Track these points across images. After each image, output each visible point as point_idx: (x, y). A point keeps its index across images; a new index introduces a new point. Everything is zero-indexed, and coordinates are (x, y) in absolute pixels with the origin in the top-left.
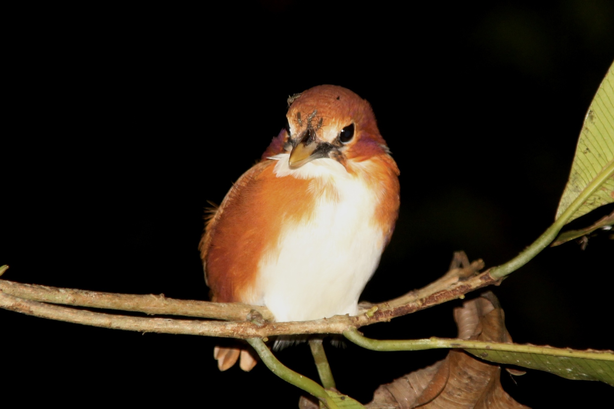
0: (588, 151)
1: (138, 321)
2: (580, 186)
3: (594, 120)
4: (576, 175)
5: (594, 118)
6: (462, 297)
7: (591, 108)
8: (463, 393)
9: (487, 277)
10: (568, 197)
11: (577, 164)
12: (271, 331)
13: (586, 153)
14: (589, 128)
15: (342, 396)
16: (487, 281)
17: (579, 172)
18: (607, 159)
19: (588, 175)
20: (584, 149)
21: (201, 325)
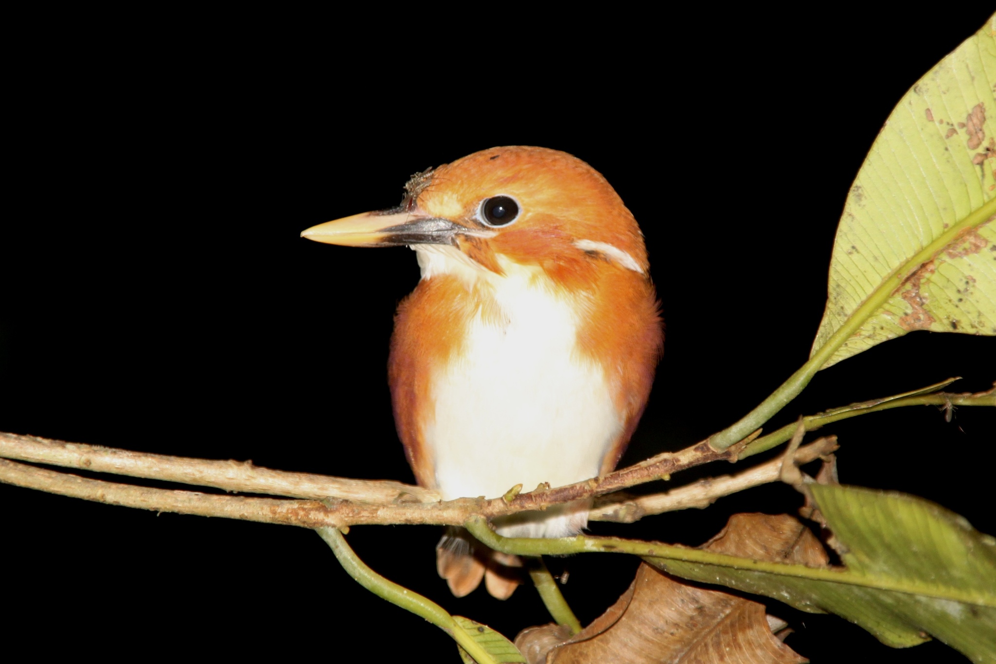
0: (854, 251)
1: (147, 493)
2: (846, 307)
3: (864, 202)
4: (838, 289)
5: (863, 198)
6: (667, 478)
7: (857, 182)
8: (680, 630)
9: (705, 449)
10: (830, 323)
11: (837, 271)
12: (350, 517)
13: (850, 253)
14: (854, 213)
15: (479, 625)
16: (705, 454)
17: (843, 285)
18: (888, 265)
19: (859, 290)
20: (848, 247)
21: (242, 503)
